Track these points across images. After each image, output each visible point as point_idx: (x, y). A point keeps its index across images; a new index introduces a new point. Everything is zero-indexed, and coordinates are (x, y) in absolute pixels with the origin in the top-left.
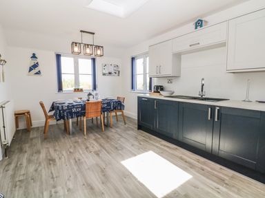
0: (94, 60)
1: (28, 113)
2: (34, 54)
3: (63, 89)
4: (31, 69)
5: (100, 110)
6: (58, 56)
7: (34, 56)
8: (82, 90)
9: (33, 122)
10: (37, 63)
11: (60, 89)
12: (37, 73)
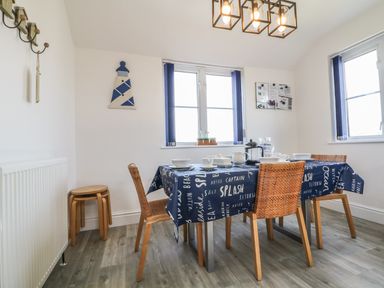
0: (237, 75)
1: (105, 192)
2: (123, 64)
3: (177, 140)
4: (115, 95)
5: (297, 192)
6: (169, 69)
7: (123, 68)
8: (213, 142)
9: (113, 213)
10: (128, 82)
11: (170, 139)
12: (126, 104)
